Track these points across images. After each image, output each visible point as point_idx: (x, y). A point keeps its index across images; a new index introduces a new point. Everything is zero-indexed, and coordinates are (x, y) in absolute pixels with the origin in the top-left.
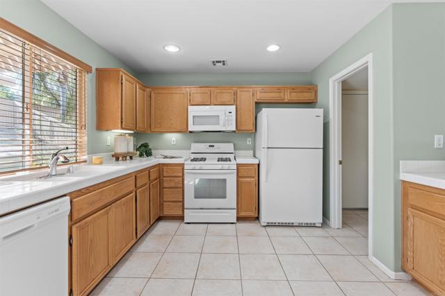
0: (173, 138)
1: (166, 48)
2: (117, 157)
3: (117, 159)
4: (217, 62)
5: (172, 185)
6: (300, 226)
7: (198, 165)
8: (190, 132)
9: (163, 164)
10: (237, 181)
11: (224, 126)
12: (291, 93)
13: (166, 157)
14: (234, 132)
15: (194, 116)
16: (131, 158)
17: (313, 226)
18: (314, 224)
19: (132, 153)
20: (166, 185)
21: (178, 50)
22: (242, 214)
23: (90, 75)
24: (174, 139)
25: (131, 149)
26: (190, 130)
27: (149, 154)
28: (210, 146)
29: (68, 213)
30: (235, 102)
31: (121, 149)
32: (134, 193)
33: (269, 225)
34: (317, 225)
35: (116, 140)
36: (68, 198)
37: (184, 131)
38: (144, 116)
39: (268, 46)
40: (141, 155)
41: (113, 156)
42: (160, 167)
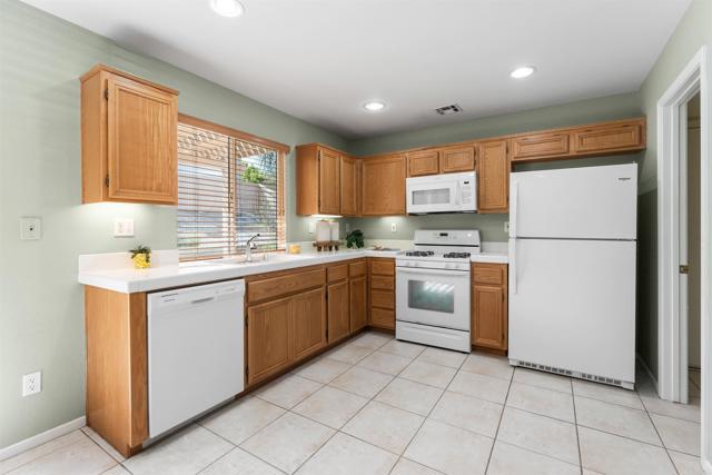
0: (392, 223)
1: (368, 107)
2: (319, 247)
3: (319, 249)
4: (444, 109)
5: (382, 285)
6: (585, 379)
7: (414, 260)
8: (411, 214)
9: (372, 258)
10: (472, 288)
11: (457, 203)
12: (581, 139)
13: (377, 249)
14: (476, 212)
15: (413, 193)
16: (337, 248)
17: (614, 385)
18: (619, 382)
19: (337, 242)
20: (374, 285)
21: (381, 106)
22: (479, 341)
23: (289, 156)
24: (394, 224)
25: (336, 237)
26: (408, 211)
27: (360, 245)
28: (442, 235)
29: (243, 294)
30: (475, 165)
31: (323, 237)
32: (323, 288)
33: (522, 366)
34: (623, 385)
35: (318, 226)
36: (243, 280)
37: (402, 212)
38: (352, 195)
39: (512, 71)
40: (350, 245)
41: (314, 245)
42: (368, 261)
